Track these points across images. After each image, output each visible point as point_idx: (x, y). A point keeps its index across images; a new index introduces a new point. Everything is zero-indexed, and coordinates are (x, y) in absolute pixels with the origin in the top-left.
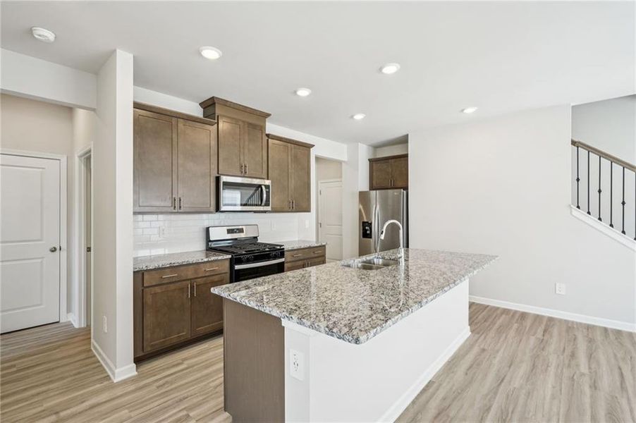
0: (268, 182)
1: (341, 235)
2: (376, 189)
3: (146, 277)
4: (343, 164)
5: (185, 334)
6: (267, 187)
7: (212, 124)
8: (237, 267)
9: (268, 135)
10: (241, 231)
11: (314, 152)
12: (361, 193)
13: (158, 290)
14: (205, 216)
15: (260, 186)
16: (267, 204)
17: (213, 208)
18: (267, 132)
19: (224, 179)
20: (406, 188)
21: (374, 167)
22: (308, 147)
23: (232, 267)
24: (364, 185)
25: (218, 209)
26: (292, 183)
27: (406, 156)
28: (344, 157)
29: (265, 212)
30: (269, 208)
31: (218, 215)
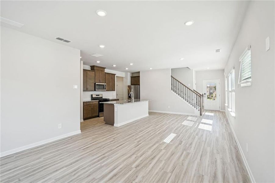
0: (106, 84)
1: (123, 98)
2: (132, 85)
3: (84, 103)
4: (124, 78)
5: (90, 116)
6: (105, 85)
7: (94, 71)
8: (100, 103)
9: (105, 73)
10: (99, 95)
11: (116, 76)
12: (128, 86)
13: (86, 106)
14: (92, 92)
15: (104, 85)
16: (105, 89)
17: (94, 90)
18: (105, 72)
19: (96, 84)
20: (139, 85)
21: (132, 79)
22: (115, 75)
23: (99, 103)
24: (129, 84)
25: (95, 90)
26: (111, 84)
27: (139, 76)
28: (124, 76)
29: (105, 91)
30: (106, 90)
31: (95, 92)
